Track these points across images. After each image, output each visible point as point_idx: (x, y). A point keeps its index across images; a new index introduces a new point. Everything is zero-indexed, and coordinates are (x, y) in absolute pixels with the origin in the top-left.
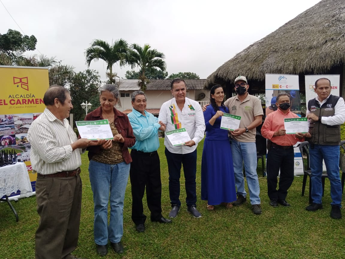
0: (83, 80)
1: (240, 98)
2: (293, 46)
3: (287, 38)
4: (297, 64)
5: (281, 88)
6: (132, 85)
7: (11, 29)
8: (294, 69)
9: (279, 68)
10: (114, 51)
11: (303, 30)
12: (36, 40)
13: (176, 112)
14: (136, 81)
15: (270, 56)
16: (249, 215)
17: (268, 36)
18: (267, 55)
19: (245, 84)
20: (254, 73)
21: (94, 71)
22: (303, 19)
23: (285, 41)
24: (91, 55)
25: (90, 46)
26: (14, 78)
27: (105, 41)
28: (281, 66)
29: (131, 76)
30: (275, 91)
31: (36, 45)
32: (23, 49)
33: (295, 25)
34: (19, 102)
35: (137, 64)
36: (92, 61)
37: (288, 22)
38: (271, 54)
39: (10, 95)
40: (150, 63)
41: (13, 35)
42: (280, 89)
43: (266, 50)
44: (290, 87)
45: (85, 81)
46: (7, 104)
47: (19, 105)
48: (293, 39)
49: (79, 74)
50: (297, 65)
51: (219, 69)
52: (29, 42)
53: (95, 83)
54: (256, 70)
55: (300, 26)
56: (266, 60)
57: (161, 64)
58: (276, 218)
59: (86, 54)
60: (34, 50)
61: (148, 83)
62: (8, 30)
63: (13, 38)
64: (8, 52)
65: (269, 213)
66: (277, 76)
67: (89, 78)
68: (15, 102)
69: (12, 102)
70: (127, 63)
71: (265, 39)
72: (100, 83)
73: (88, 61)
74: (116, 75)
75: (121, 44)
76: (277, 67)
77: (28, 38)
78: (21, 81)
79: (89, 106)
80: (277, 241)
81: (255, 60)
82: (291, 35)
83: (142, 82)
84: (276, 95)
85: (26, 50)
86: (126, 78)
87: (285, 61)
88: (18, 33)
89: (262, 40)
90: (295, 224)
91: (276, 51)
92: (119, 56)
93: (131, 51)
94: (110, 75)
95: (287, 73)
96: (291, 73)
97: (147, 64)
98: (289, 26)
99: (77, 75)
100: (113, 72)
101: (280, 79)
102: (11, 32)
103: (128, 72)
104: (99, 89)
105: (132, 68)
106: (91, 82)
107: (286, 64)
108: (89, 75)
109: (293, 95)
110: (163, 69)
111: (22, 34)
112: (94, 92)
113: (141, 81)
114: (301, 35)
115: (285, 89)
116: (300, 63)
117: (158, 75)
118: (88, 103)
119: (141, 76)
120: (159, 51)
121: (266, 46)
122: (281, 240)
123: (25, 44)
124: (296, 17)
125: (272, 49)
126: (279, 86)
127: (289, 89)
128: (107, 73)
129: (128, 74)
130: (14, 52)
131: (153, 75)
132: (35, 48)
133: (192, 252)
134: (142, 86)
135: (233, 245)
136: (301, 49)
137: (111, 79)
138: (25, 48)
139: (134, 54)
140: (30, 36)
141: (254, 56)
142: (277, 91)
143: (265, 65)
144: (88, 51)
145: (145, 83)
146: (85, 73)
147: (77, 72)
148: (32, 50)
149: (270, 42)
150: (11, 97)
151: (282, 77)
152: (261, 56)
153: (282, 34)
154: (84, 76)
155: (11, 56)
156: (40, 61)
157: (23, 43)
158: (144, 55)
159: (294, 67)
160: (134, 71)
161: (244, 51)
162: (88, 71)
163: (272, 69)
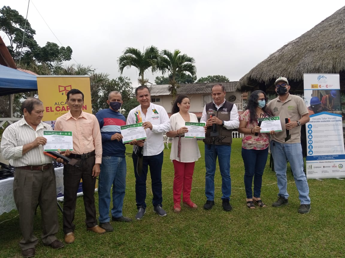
0: (116, 87)
1: (281, 99)
2: (331, 44)
3: (324, 36)
4: (337, 62)
5: (321, 87)
6: (162, 90)
7: (49, 42)
8: (334, 68)
9: (317, 67)
10: (146, 58)
11: (342, 26)
12: (72, 50)
13: (140, 117)
14: (167, 86)
15: (306, 56)
16: (292, 219)
17: (303, 35)
18: (303, 55)
19: (285, 85)
20: (290, 73)
21: (126, 78)
22: (342, 15)
23: (322, 39)
24: (124, 62)
25: (123, 54)
26: (59, 86)
27: (137, 49)
28: (319, 65)
29: (161, 81)
30: (314, 91)
31: (71, 55)
32: (60, 60)
33: (333, 22)
34: (63, 109)
35: (167, 70)
36: (125, 68)
37: (325, 19)
38: (307, 53)
39: (56, 103)
40: (180, 68)
41: (51, 47)
42: (319, 88)
43: (302, 49)
44: (331, 86)
45: (118, 88)
46: (53, 111)
47: (64, 111)
48: (331, 37)
49: (112, 82)
50: (337, 64)
51: (253, 71)
52: (65, 53)
53: (127, 90)
54: (292, 70)
55: (339, 23)
56: (302, 60)
57: (191, 69)
58: (321, 222)
59: (119, 62)
60: (70, 60)
61: (178, 87)
62: (47, 43)
63: (51, 50)
64: (47, 63)
65: (313, 216)
66: (316, 76)
67: (121, 85)
68: (60, 109)
69: (58, 109)
70: (158, 69)
71: (300, 38)
72: (131, 89)
73: (121, 68)
74: (147, 81)
75: (152, 51)
76: (315, 67)
77: (64, 49)
78: (65, 89)
79: (123, 111)
80: (325, 246)
81: (290, 60)
82: (329, 32)
83: (173, 87)
84: (315, 95)
85: (62, 61)
86: (155, 84)
87: (323, 60)
88: (55, 45)
89: (297, 40)
90: (343, 229)
91: (312, 50)
92: (150, 62)
93: (161, 58)
94: (142, 81)
95: (326, 72)
96: (330, 72)
97: (177, 69)
98: (326, 24)
99: (110, 82)
100: (145, 78)
101: (319, 78)
102: (49, 44)
103: (157, 78)
104: (131, 95)
105: (163, 74)
106: (123, 89)
107: (324, 62)
108: (121, 82)
109: (334, 95)
110: (193, 73)
111: (59, 46)
112: (126, 98)
113: (171, 86)
114: (340, 32)
115: (325, 88)
116: (340, 62)
117: (187, 80)
118: (122, 109)
119: (171, 81)
120: (189, 56)
121: (301, 46)
122: (330, 245)
123: (62, 55)
124: (334, 14)
125: (308, 48)
126: (319, 86)
127: (329, 88)
128: (139, 80)
129: (157, 80)
130: (52, 63)
131: (182, 80)
132: (71, 59)
133: (236, 254)
134: (173, 90)
135: (278, 249)
136: (341, 46)
137: (143, 85)
138: (62, 59)
139: (165, 60)
140: (66, 47)
141: (289, 56)
142: (316, 92)
143: (301, 65)
144: (121, 59)
145: (176, 87)
146: (117, 80)
147: (111, 79)
148: (68, 60)
149: (306, 41)
150: (57, 104)
151: (321, 76)
152: (297, 56)
153: (319, 32)
154: (117, 83)
155: (50, 66)
156: (78, 70)
157: (60, 54)
158: (175, 60)
159: (333, 66)
160: (163, 77)
161: (278, 51)
162: (120, 79)
163: (309, 68)
